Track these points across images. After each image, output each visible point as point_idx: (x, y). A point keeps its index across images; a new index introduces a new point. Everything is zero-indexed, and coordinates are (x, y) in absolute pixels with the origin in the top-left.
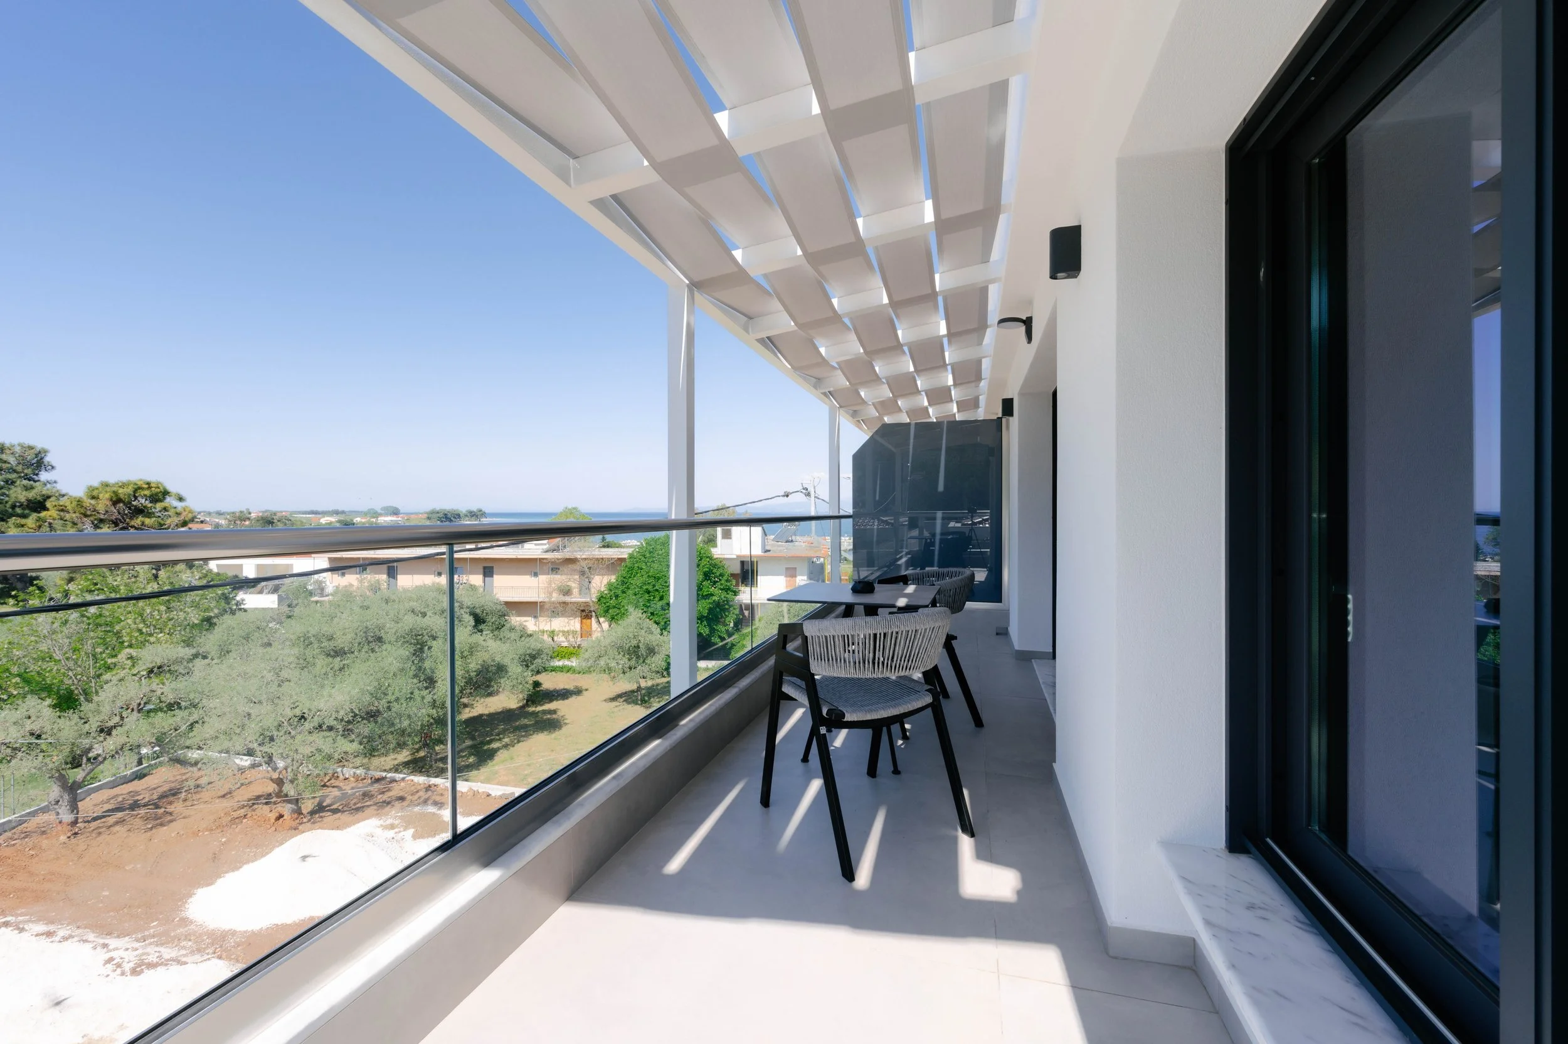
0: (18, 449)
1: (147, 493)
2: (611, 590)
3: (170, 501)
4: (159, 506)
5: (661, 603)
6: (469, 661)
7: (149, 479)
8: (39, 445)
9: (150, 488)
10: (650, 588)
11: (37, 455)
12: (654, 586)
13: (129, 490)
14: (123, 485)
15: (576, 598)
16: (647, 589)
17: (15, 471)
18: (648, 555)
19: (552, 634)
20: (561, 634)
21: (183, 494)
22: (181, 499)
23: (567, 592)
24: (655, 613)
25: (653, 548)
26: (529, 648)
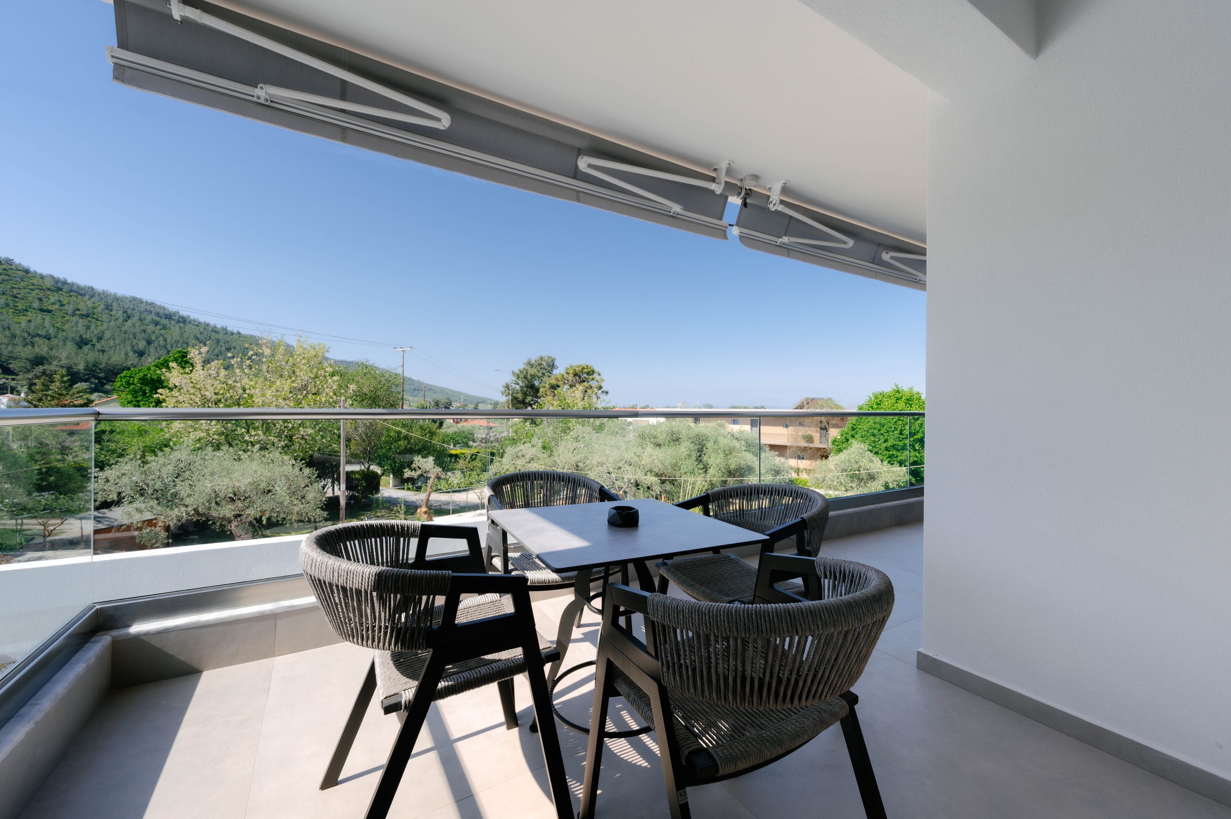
0: (546, 358)
1: (586, 370)
2: (842, 435)
3: (596, 376)
4: (591, 377)
5: (885, 445)
6: (729, 457)
7: (587, 364)
8: (553, 356)
9: (587, 368)
10: (876, 432)
11: (552, 360)
12: (879, 430)
13: (580, 369)
14: (578, 367)
15: (817, 444)
16: (873, 432)
17: (546, 369)
18: (875, 406)
19: (798, 471)
20: (804, 472)
21: (601, 373)
22: (599, 375)
23: (810, 439)
24: (880, 452)
25: (880, 401)
26: (774, 465)
